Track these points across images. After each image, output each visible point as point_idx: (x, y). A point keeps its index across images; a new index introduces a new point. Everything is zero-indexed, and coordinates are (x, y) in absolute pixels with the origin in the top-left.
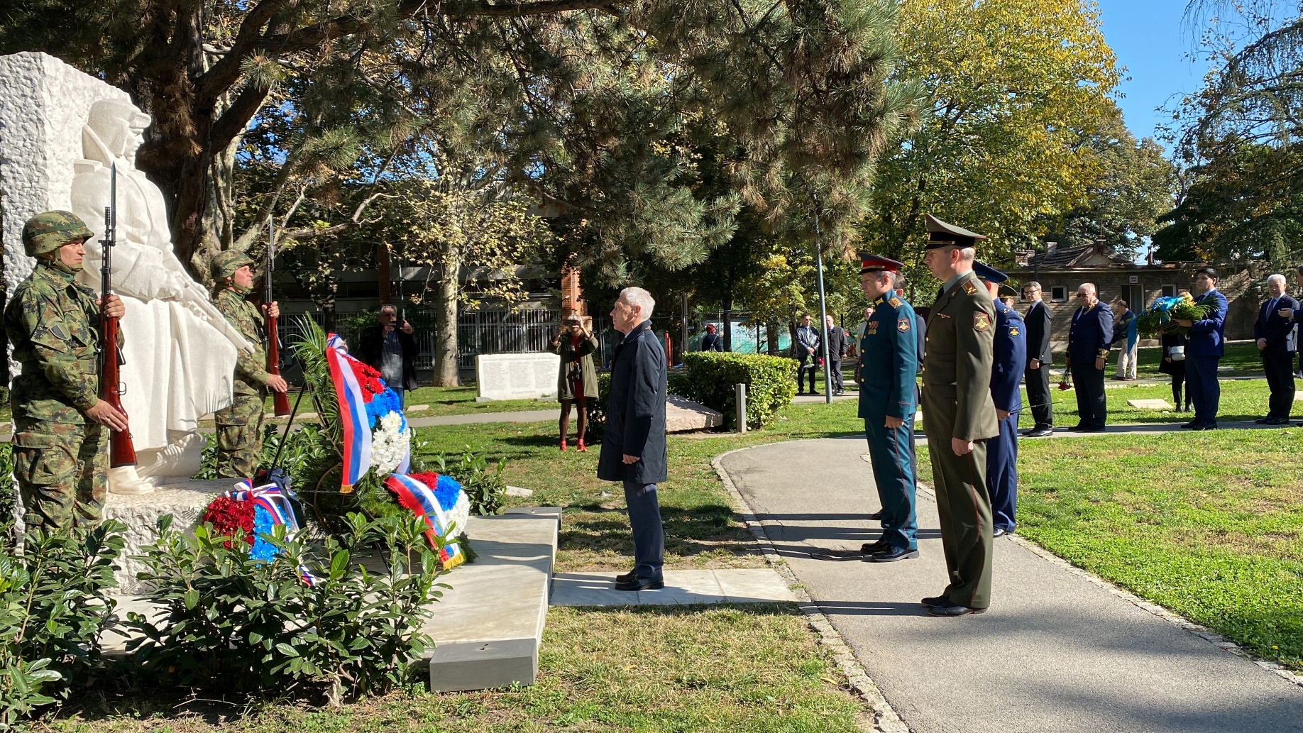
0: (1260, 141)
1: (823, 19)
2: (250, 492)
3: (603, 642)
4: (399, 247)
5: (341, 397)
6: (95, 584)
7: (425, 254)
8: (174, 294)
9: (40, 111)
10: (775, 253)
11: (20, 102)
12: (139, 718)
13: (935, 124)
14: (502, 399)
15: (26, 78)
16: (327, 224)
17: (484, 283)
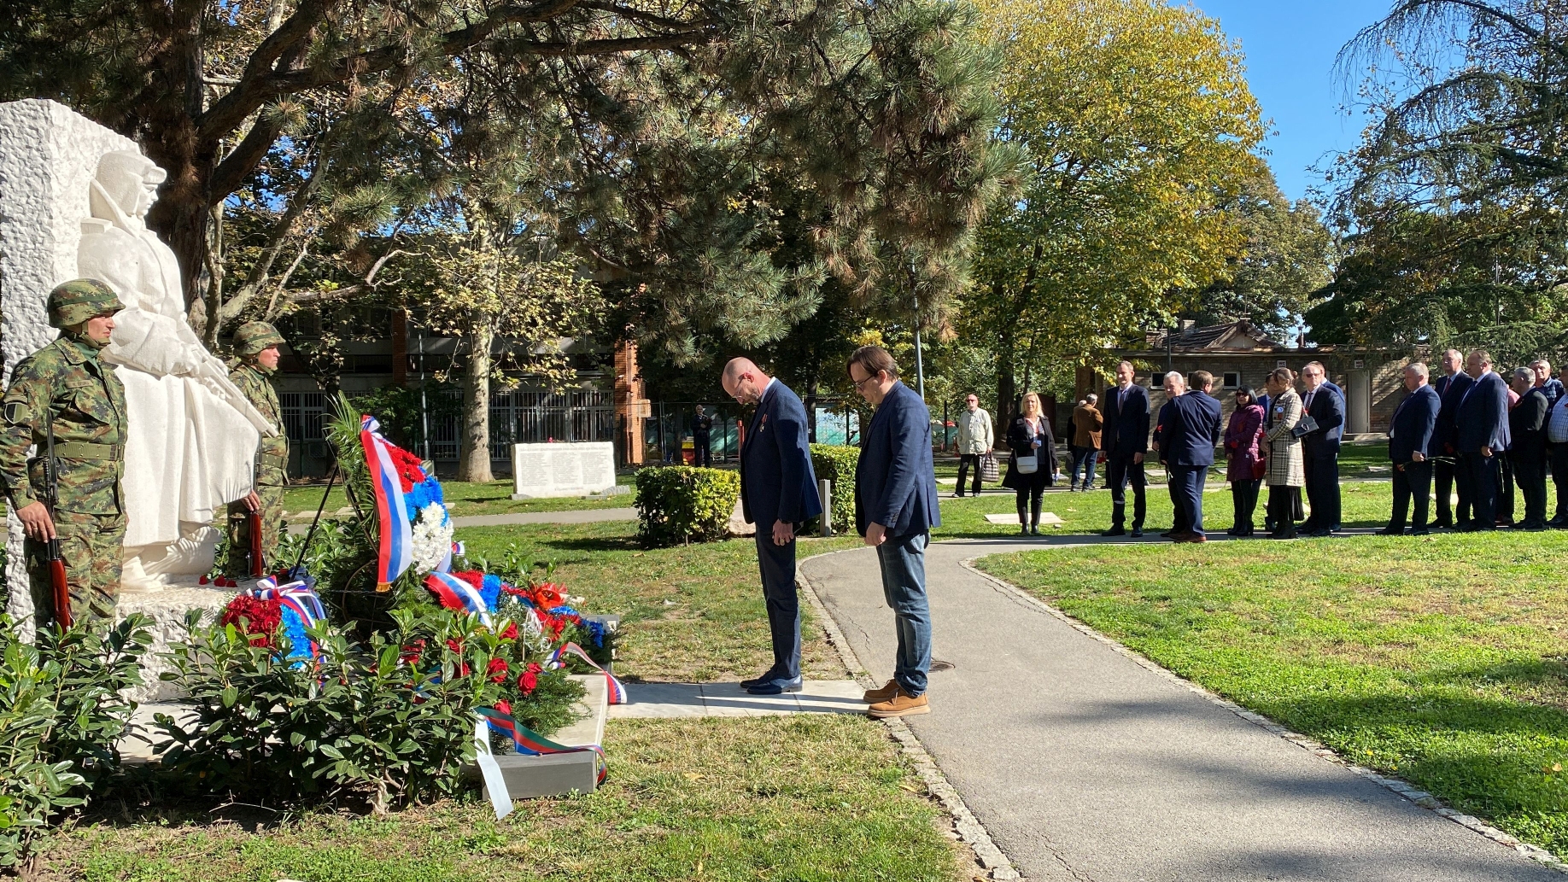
0: (1424, 207)
1: (918, 77)
2: (276, 591)
3: (667, 753)
4: (420, 314)
5: (378, 485)
6: (120, 682)
7: (452, 323)
8: (189, 369)
9: (46, 164)
10: (868, 327)
11: (24, 154)
12: (168, 826)
13: (1054, 181)
14: (543, 496)
15: (31, 128)
16: (335, 285)
17: (523, 358)
